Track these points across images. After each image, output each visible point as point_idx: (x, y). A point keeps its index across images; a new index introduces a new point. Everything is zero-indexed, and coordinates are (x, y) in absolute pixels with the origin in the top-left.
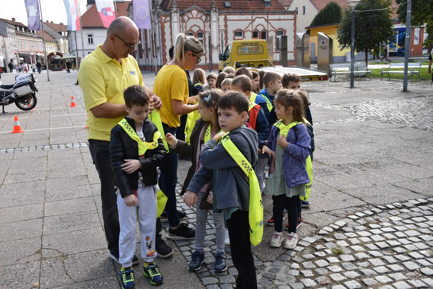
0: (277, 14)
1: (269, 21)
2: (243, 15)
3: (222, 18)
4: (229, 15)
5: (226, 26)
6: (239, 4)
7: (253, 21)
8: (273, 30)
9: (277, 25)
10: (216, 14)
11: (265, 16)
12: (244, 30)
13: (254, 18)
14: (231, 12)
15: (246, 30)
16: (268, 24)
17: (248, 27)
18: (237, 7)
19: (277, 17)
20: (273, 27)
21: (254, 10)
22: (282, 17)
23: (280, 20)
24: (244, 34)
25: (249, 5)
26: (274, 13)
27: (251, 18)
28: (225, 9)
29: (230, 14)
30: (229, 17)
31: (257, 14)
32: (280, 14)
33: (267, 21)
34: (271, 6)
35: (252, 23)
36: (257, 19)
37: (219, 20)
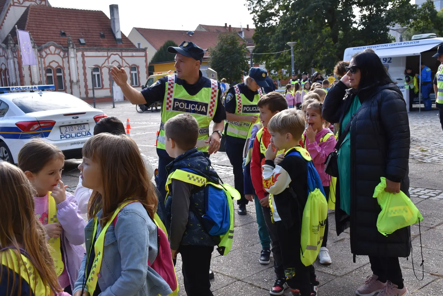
0: (130, 52)
1: (123, 58)
2: (99, 51)
3: (79, 54)
4: (86, 51)
5: (84, 62)
6: (92, 41)
7: (109, 57)
8: (127, 66)
9: (131, 61)
10: (74, 51)
11: (120, 53)
12: (100, 65)
13: (109, 55)
14: (88, 49)
15: (103, 66)
16: (122, 60)
17: (105, 63)
18: (92, 44)
19: (130, 54)
20: (127, 64)
21: (108, 47)
22: (135, 54)
23: (133, 56)
24: (101, 70)
25: (102, 42)
26: (127, 51)
27: (106, 55)
28: (80, 45)
29: (87, 50)
30: (86, 54)
31: (112, 51)
32: (132, 52)
33: (121, 57)
34: (123, 43)
35: (108, 59)
36: (112, 56)
37: (77, 57)
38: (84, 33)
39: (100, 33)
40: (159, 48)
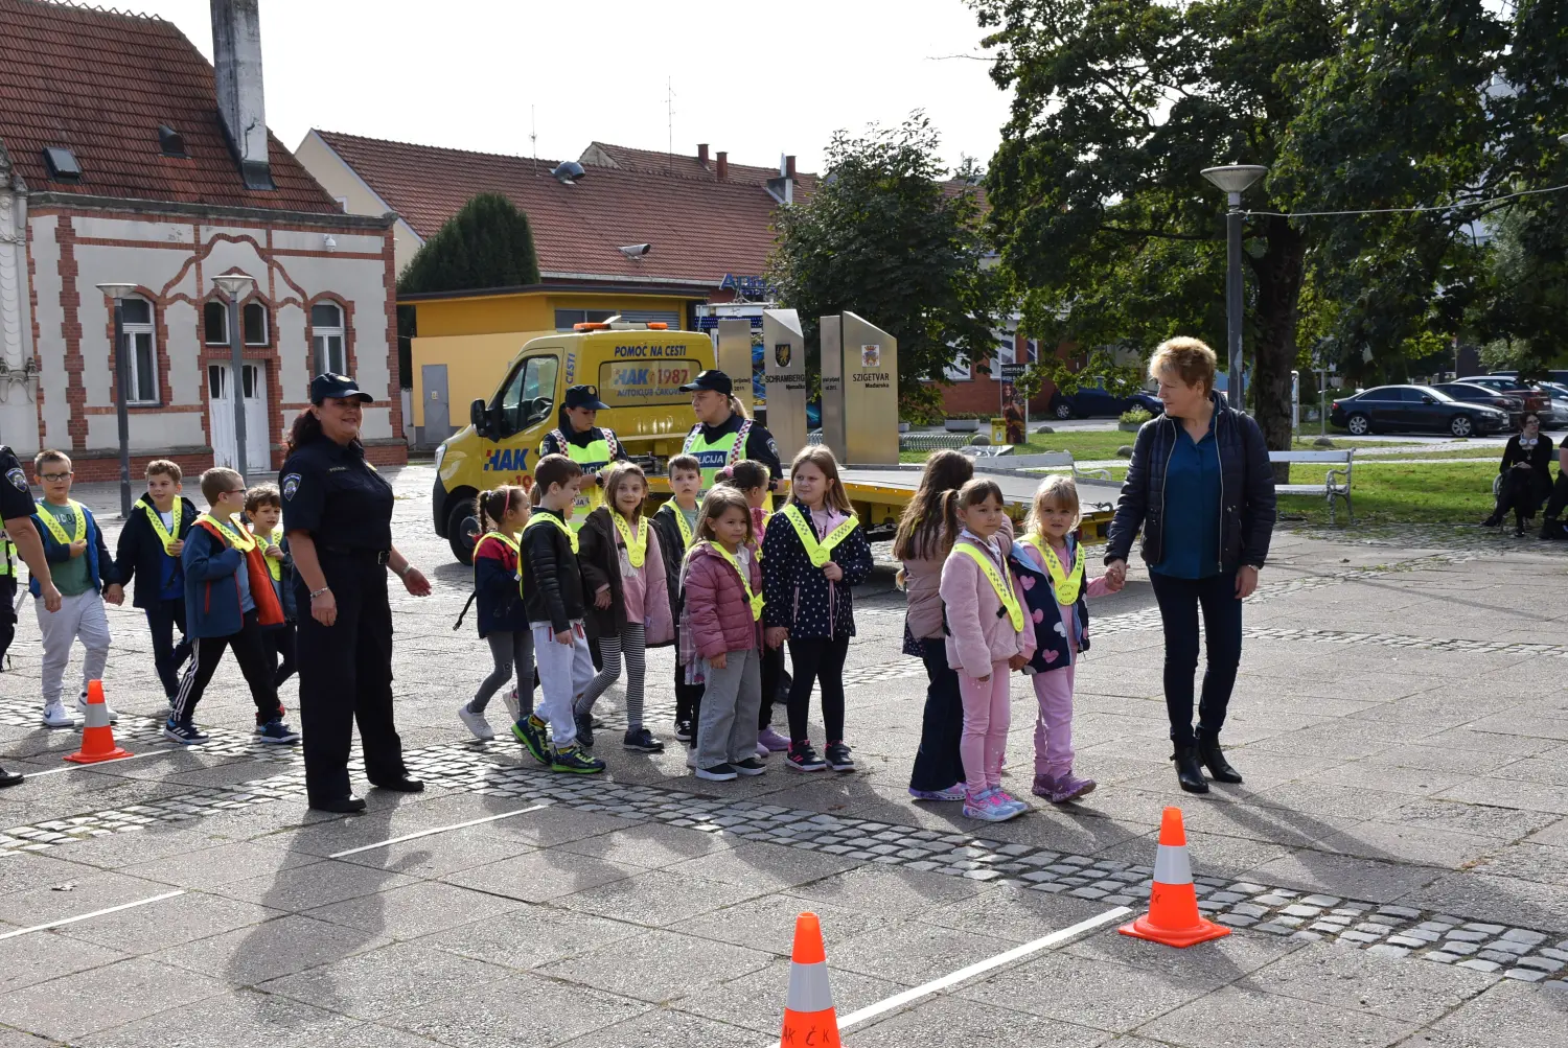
0: (312, 229)
1: (275, 257)
2: (151, 219)
3: (46, 225)
4: (85, 214)
5: (68, 269)
6: (119, 168)
7: (202, 250)
8: (294, 301)
9: (315, 278)
10: (15, 206)
11: (259, 235)
12: (157, 291)
13: (205, 240)
14: (92, 203)
15: (170, 294)
16: (270, 269)
17: (179, 278)
18: (114, 179)
19: (309, 240)
20: (297, 289)
21: (202, 201)
22: (333, 241)
23: (324, 254)
24: (159, 315)
25: (169, 173)
26: (296, 223)
27: (190, 240)
28: (52, 183)
29: (86, 208)
30: (82, 225)
31: (219, 223)
32: (323, 230)
33: (266, 254)
34: (275, 187)
35: (197, 260)
36: (221, 243)
37: (29, 238)
38: (75, 125)
39: (162, 133)
40: (435, 230)
